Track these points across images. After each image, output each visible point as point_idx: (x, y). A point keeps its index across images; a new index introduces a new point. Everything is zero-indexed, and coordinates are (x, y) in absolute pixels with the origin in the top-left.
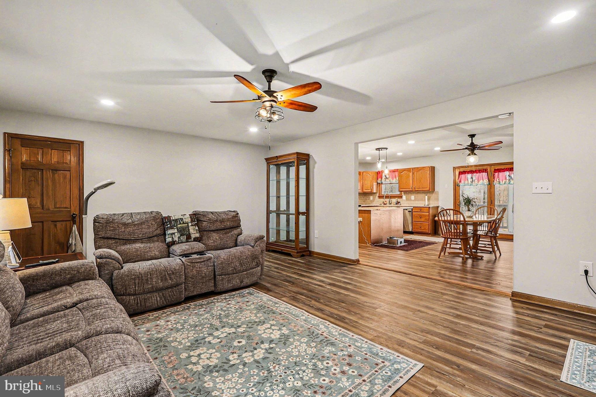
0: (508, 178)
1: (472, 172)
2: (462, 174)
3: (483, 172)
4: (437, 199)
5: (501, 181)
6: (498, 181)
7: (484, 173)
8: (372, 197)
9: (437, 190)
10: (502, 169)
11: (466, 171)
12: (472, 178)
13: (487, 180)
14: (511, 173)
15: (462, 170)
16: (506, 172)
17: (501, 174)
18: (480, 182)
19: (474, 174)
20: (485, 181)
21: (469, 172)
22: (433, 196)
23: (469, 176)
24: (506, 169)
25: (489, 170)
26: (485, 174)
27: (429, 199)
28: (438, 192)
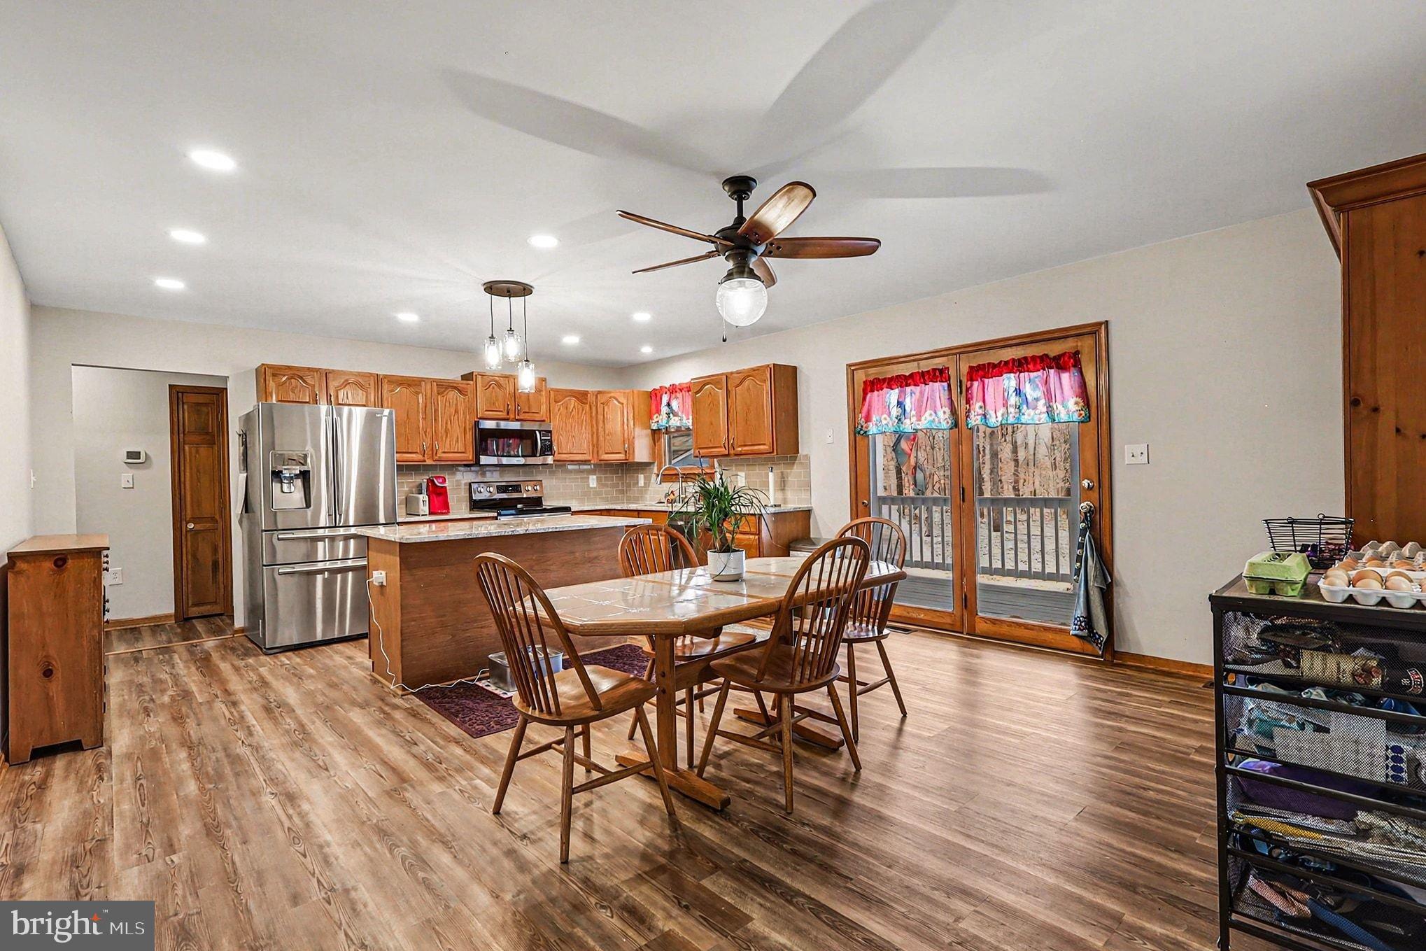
0: (1013, 399)
1: (902, 382)
2: (872, 391)
3: (934, 380)
4: (807, 486)
5: (992, 413)
6: (981, 412)
7: (937, 385)
8: (642, 476)
9: (805, 453)
10: (994, 366)
11: (884, 380)
12: (900, 404)
13: (948, 411)
14: (1022, 379)
15: (873, 373)
16: (1005, 376)
17: (990, 382)
18: (923, 418)
19: (908, 389)
20: (940, 413)
21: (893, 382)
22: (795, 473)
23: (893, 395)
24: (1007, 363)
25: (952, 372)
26: (938, 388)
27: (782, 485)
28: (807, 457)
